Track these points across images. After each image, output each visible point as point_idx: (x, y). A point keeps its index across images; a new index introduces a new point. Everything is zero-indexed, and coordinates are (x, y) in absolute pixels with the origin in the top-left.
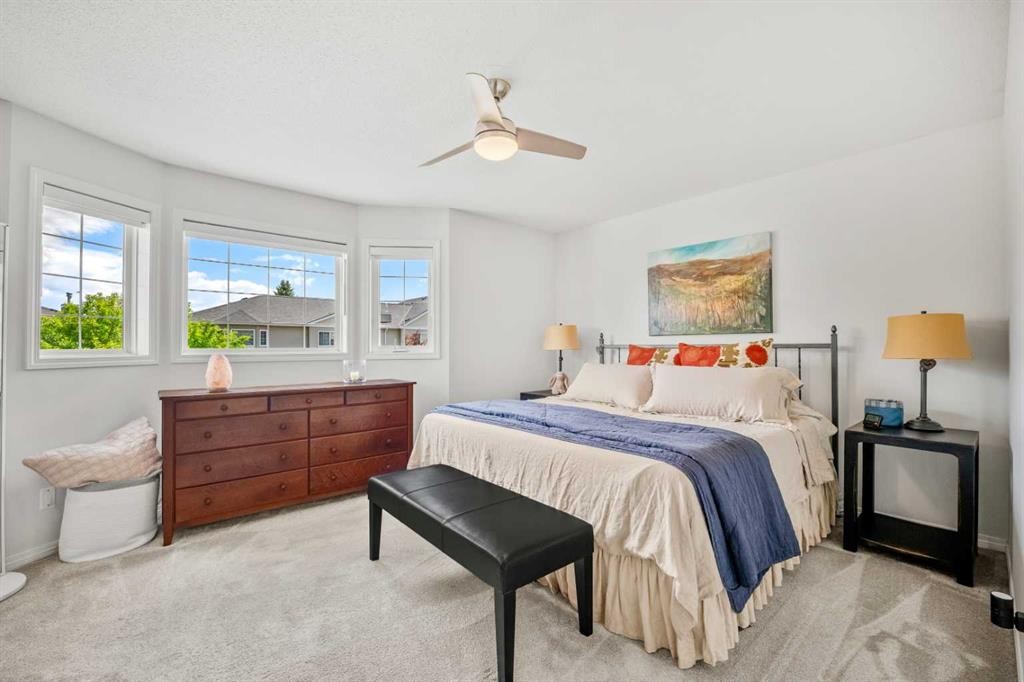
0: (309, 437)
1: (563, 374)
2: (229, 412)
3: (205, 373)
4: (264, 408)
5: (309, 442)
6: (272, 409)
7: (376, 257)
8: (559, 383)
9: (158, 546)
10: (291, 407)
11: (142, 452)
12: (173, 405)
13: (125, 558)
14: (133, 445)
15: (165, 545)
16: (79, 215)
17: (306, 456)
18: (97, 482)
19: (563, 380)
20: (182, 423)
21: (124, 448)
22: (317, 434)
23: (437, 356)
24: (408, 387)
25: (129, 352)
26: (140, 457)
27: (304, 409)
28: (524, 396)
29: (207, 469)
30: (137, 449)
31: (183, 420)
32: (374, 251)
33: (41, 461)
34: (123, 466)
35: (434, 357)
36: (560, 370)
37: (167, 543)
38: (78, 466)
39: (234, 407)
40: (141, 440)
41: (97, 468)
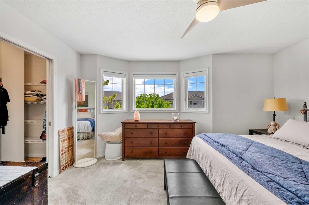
0: (159, 138)
1: (276, 123)
2: (137, 127)
3: (133, 116)
4: (146, 127)
5: (159, 139)
6: (148, 128)
7: (186, 77)
8: (272, 128)
9: (121, 161)
10: (153, 127)
11: (119, 135)
12: (124, 124)
13: (114, 162)
14: (118, 133)
15: (123, 161)
16: (112, 78)
17: (158, 143)
18: (110, 142)
19: (276, 126)
20: (126, 130)
21: (116, 134)
22: (161, 137)
23: (208, 112)
24: (193, 124)
25: (123, 109)
26: (119, 137)
27: (157, 129)
28: (252, 132)
29: (132, 143)
30: (118, 135)
31: (126, 129)
32: (185, 75)
33: (101, 135)
34: (115, 139)
35: (206, 112)
36: (274, 121)
37: (123, 160)
38: (107, 137)
39: (139, 126)
40: (120, 132)
41: (110, 138)
